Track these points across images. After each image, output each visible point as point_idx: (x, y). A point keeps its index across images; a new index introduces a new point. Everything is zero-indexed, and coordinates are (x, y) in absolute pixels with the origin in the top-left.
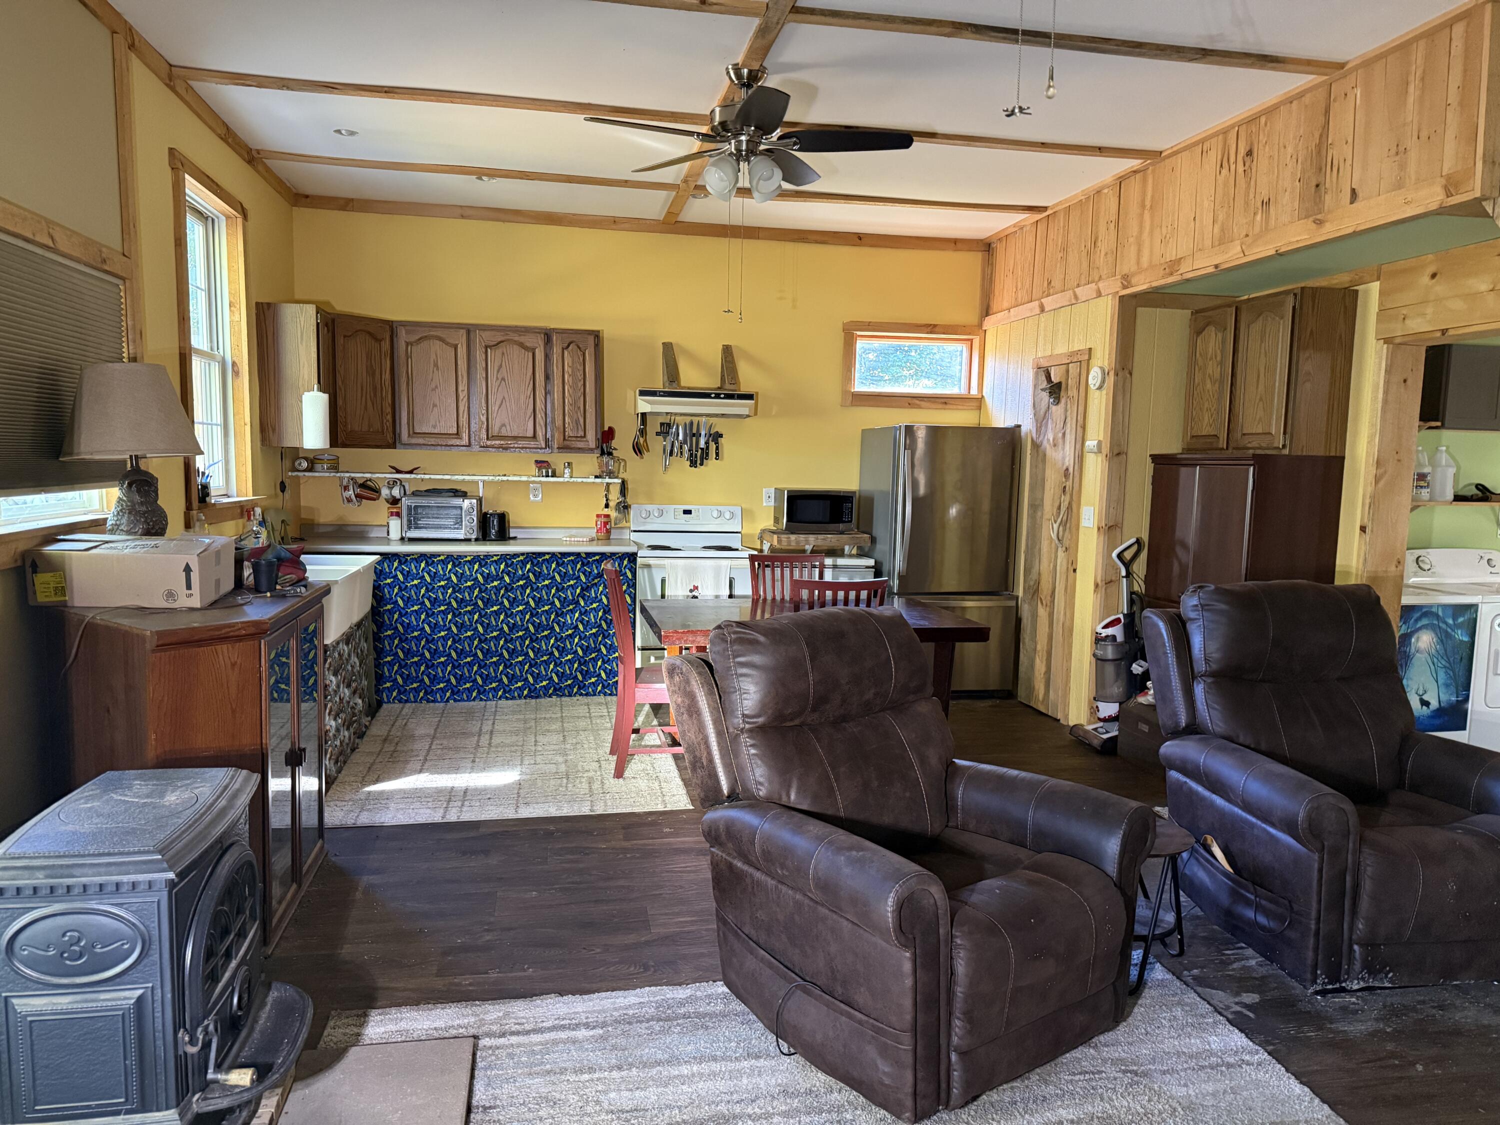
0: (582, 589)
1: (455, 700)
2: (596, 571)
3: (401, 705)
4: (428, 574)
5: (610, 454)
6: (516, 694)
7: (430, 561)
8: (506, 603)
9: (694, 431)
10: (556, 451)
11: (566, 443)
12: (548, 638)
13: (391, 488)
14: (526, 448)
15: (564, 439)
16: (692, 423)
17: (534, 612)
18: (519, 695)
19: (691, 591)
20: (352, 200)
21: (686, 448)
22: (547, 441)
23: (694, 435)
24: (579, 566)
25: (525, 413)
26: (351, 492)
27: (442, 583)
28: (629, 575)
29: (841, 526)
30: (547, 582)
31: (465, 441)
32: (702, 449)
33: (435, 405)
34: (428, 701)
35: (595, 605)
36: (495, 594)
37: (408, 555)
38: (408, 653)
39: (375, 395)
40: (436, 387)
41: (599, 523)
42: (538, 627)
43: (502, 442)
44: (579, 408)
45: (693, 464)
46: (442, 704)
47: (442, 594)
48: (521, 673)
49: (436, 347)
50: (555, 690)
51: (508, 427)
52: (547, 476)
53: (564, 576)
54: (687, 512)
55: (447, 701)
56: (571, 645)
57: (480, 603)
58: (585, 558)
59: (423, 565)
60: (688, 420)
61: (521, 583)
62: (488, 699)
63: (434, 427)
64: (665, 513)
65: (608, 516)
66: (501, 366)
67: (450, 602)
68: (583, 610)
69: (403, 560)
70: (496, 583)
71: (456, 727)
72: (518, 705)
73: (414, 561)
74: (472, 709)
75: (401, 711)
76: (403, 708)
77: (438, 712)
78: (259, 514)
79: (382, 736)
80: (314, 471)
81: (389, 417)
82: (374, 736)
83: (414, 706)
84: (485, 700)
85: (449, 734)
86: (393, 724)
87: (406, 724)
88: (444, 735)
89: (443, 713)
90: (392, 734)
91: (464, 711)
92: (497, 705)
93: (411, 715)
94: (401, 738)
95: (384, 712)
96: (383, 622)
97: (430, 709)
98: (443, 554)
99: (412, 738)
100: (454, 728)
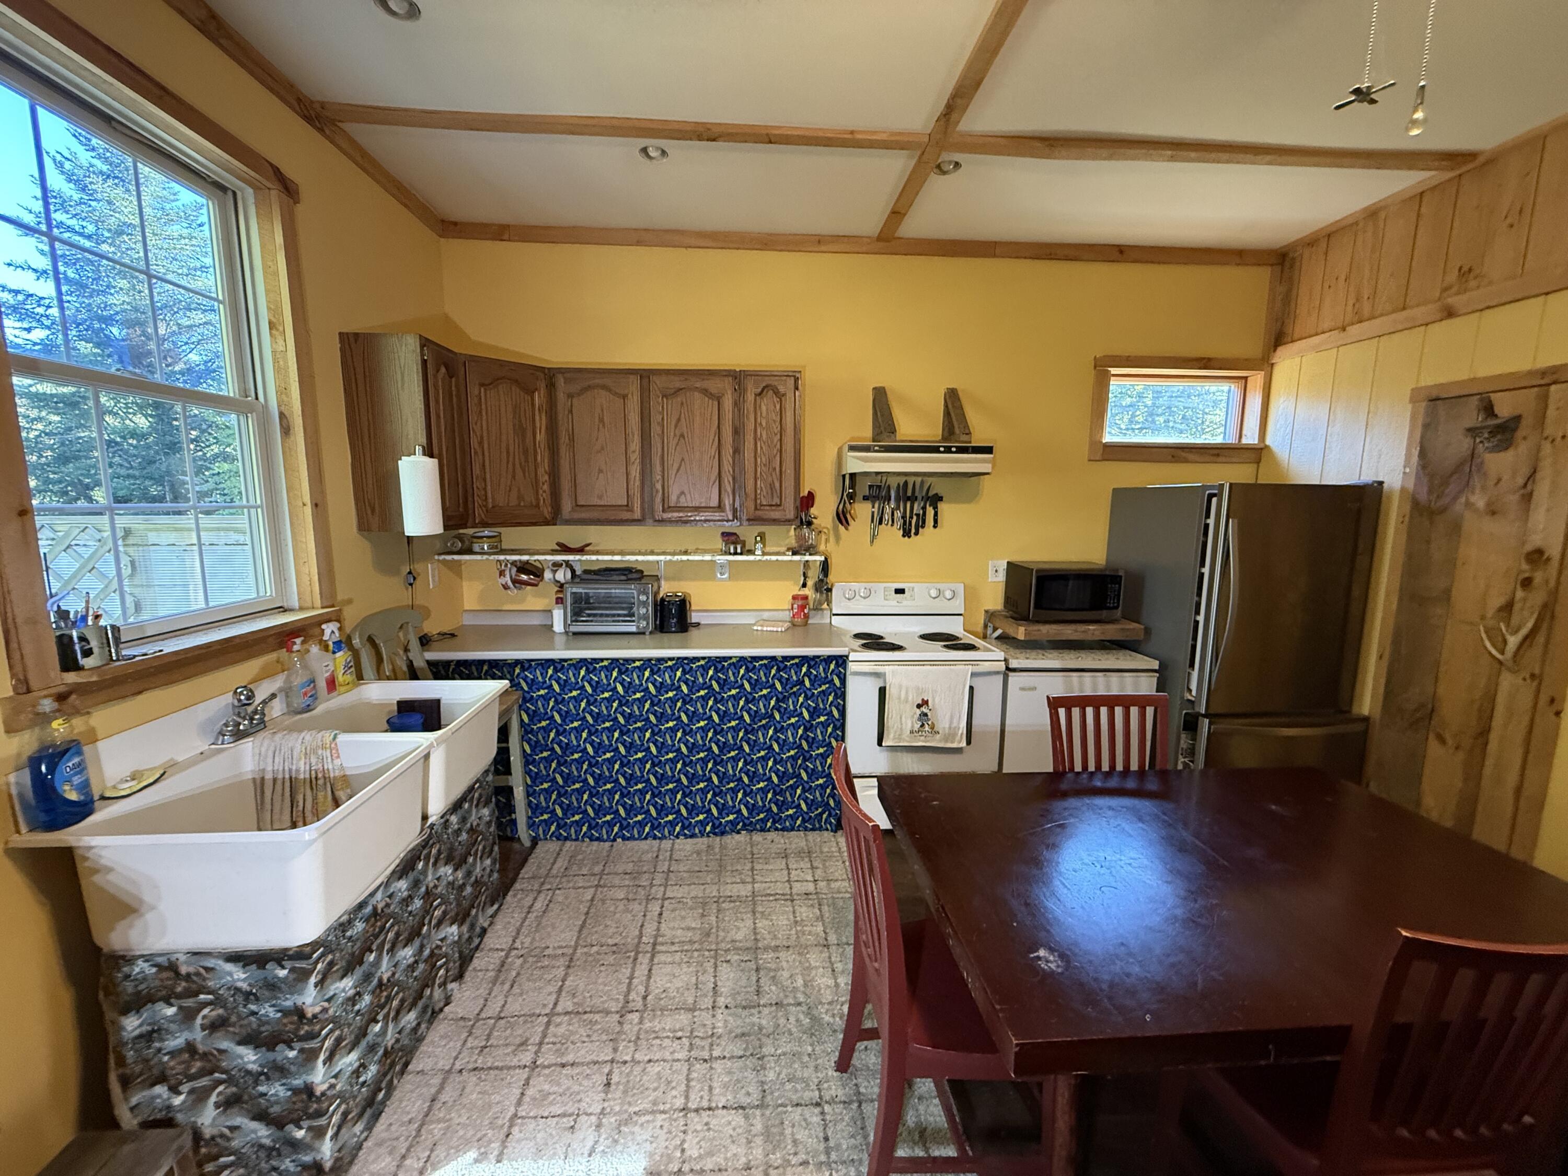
0: (778, 700)
1: (624, 838)
2: (794, 678)
3: (560, 843)
4: (589, 683)
5: (809, 524)
6: (697, 831)
7: (591, 668)
8: (684, 718)
9: (909, 493)
10: (745, 523)
11: (759, 513)
12: (735, 760)
13: (554, 572)
14: (709, 521)
15: (756, 509)
16: (906, 483)
17: (719, 729)
18: (700, 832)
19: (919, 706)
20: (509, 226)
21: (898, 514)
22: (735, 511)
23: (908, 498)
24: (773, 672)
25: (709, 479)
26: (508, 579)
27: (606, 695)
28: (837, 682)
29: (1104, 614)
30: (733, 692)
31: (637, 514)
32: (918, 515)
33: (600, 471)
34: (592, 839)
35: (793, 720)
36: (670, 707)
37: (565, 660)
38: (568, 778)
39: (527, 461)
40: (602, 448)
41: (795, 606)
42: (723, 747)
43: (681, 514)
44: (775, 469)
45: (907, 534)
46: (608, 844)
47: (607, 708)
48: (703, 802)
49: (602, 398)
50: (744, 825)
51: (688, 496)
52: (736, 553)
53: (755, 685)
54: (900, 591)
55: (614, 840)
56: (764, 770)
57: (652, 718)
58: (782, 662)
59: (583, 673)
60: (902, 480)
61: (702, 693)
62: (664, 837)
63: (600, 497)
64: (873, 592)
65: (805, 598)
66: (679, 420)
67: (616, 718)
68: (779, 727)
69: (559, 666)
70: (671, 694)
71: (608, 923)
72: (698, 853)
73: (572, 668)
74: (641, 861)
75: (553, 864)
76: (559, 854)
77: (598, 869)
78: (333, 632)
79: (502, 950)
80: (470, 551)
81: (546, 487)
82: (491, 949)
83: (573, 848)
84: (660, 838)
85: (595, 949)
86: (531, 907)
87: (548, 905)
88: (586, 953)
89: (602, 873)
90: (518, 944)
91: (630, 867)
92: (673, 844)
93: (562, 877)
94: (525, 962)
95: (534, 863)
96: (537, 742)
97: (594, 848)
98: (607, 659)
99: (539, 964)
100: (606, 926)
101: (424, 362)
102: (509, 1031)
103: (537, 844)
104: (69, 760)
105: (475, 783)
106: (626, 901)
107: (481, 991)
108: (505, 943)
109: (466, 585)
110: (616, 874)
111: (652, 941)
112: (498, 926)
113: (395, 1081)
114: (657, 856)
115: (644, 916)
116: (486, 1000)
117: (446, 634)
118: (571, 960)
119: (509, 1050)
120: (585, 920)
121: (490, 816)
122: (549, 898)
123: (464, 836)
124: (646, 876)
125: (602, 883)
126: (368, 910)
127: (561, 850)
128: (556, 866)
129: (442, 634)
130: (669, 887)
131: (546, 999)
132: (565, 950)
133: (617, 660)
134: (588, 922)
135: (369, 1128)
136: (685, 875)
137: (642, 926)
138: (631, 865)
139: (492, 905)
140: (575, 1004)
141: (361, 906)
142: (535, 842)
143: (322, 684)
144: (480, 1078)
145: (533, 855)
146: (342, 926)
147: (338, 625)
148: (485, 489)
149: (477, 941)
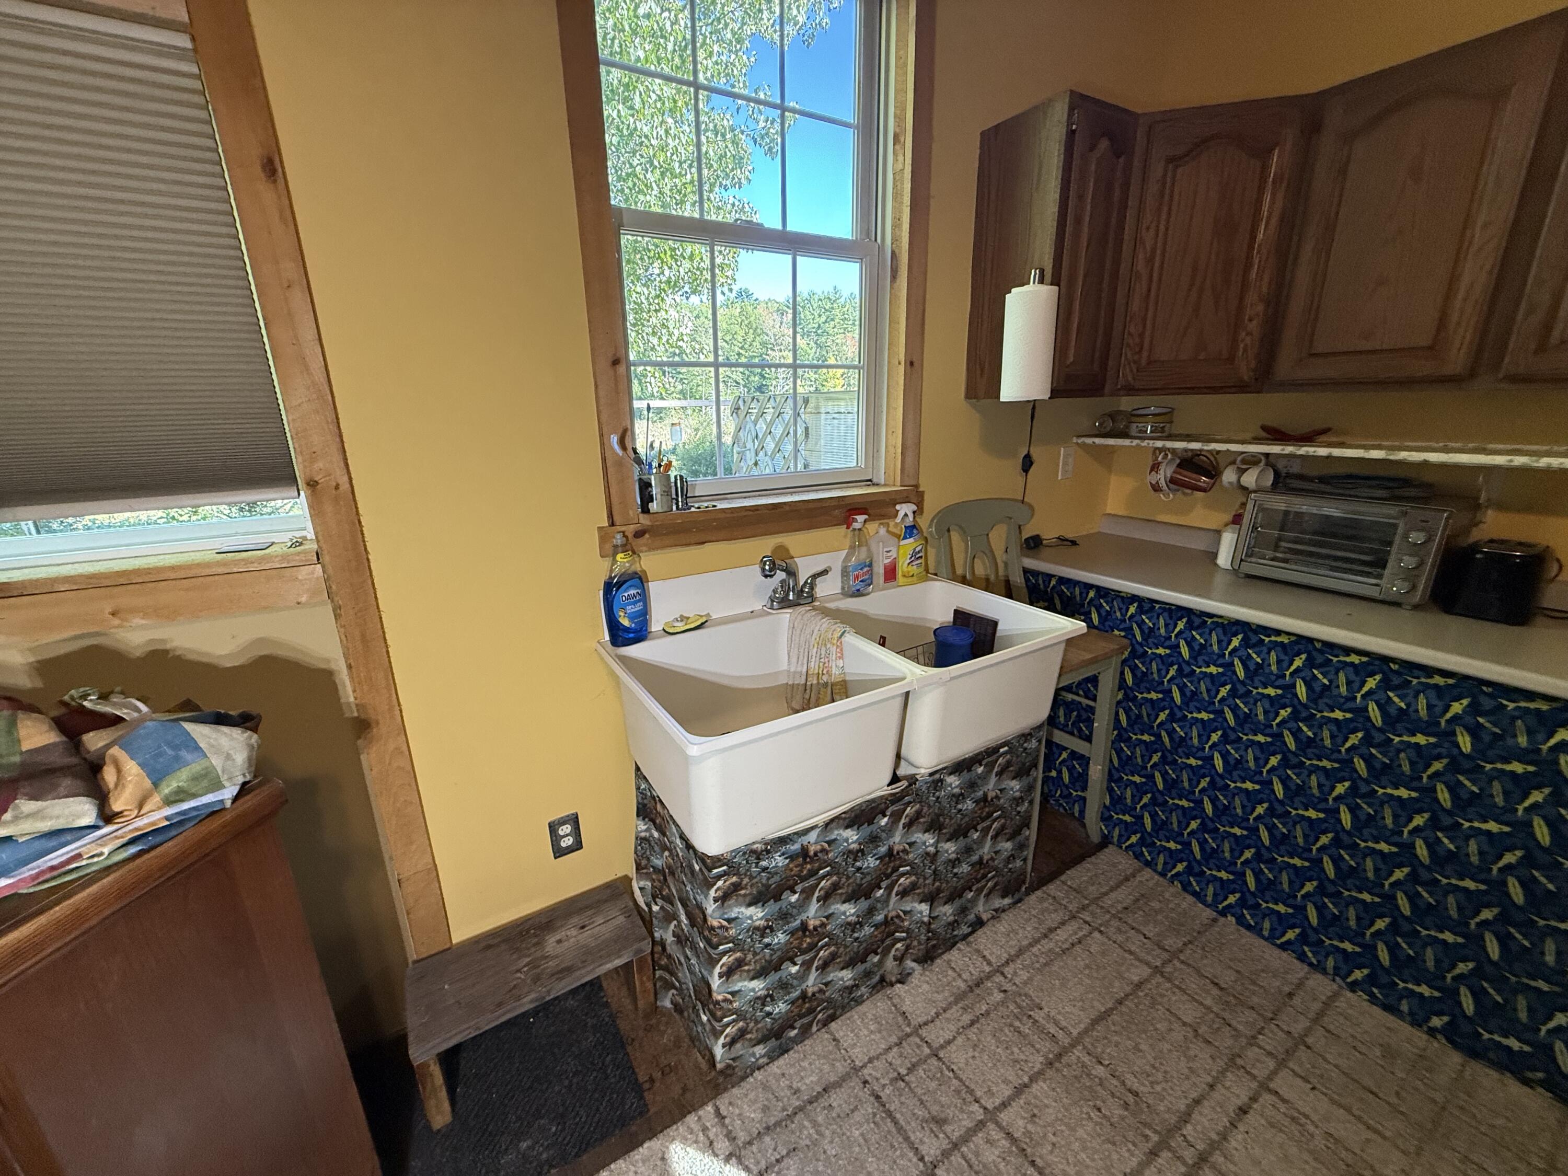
1: (1241, 921)
3: (1136, 865)
4: (1244, 662)
6: (1405, 1007)
7: (1254, 639)
13: (1242, 472)
18: (1413, 1013)
26: (1162, 476)
27: (1272, 691)
34: (1188, 889)
37: (1211, 616)
38: (1172, 786)
39: (1228, 280)
46: (1209, 913)
47: (1267, 712)
55: (1223, 913)
59: (1236, 642)
62: (1319, 968)
69: (1197, 621)
71: (1143, 1047)
72: (1389, 1053)
73: (1220, 630)
74: (1254, 983)
75: (1112, 889)
76: (1127, 879)
77: (1172, 942)
78: (906, 515)
79: (989, 963)
80: (1124, 435)
81: (1254, 326)
82: (978, 951)
83: (1151, 884)
84: (1311, 965)
85: (1100, 1071)
86: (1051, 930)
87: (1073, 945)
88: (1084, 1066)
89: (1174, 955)
90: (1008, 970)
91: (1227, 978)
92: (1336, 995)
93: (1114, 916)
94: (1003, 1003)
95: (1088, 870)
96: (1139, 716)
97: (1184, 905)
98: (1288, 634)
99: (1017, 1024)
100: (1137, 1048)
101: (1071, 134)
102: (934, 1085)
103: (1106, 846)
104: (625, 591)
105: (1002, 746)
106: (1190, 1035)
107: (939, 997)
108: (997, 954)
109: (1114, 480)
110: (1198, 971)
111: (1201, 1146)
112: (1002, 927)
113: (814, 1028)
114: (1290, 995)
115: (1212, 1087)
116: (938, 1015)
117: (1067, 540)
118: (1059, 1056)
119: (920, 1113)
120: (1112, 1009)
121: (1020, 790)
122: (1081, 934)
123: (969, 805)
124: (1251, 1016)
125: (1168, 969)
126: (796, 847)
127: (1134, 875)
128: (1113, 895)
129: (1062, 539)
130: (1284, 1073)
131: (997, 1084)
132: (1060, 1035)
133: (1310, 640)
134: (1115, 1017)
135: (772, 1057)
136: (1335, 1073)
137: (1197, 1102)
138: (1232, 976)
139: (1003, 897)
140: (1027, 1133)
141: (783, 841)
142: (1105, 841)
143: (879, 570)
144: (875, 1115)
145: (1093, 859)
146: (755, 854)
147: (914, 507)
148: (1141, 335)
149: (965, 929)
